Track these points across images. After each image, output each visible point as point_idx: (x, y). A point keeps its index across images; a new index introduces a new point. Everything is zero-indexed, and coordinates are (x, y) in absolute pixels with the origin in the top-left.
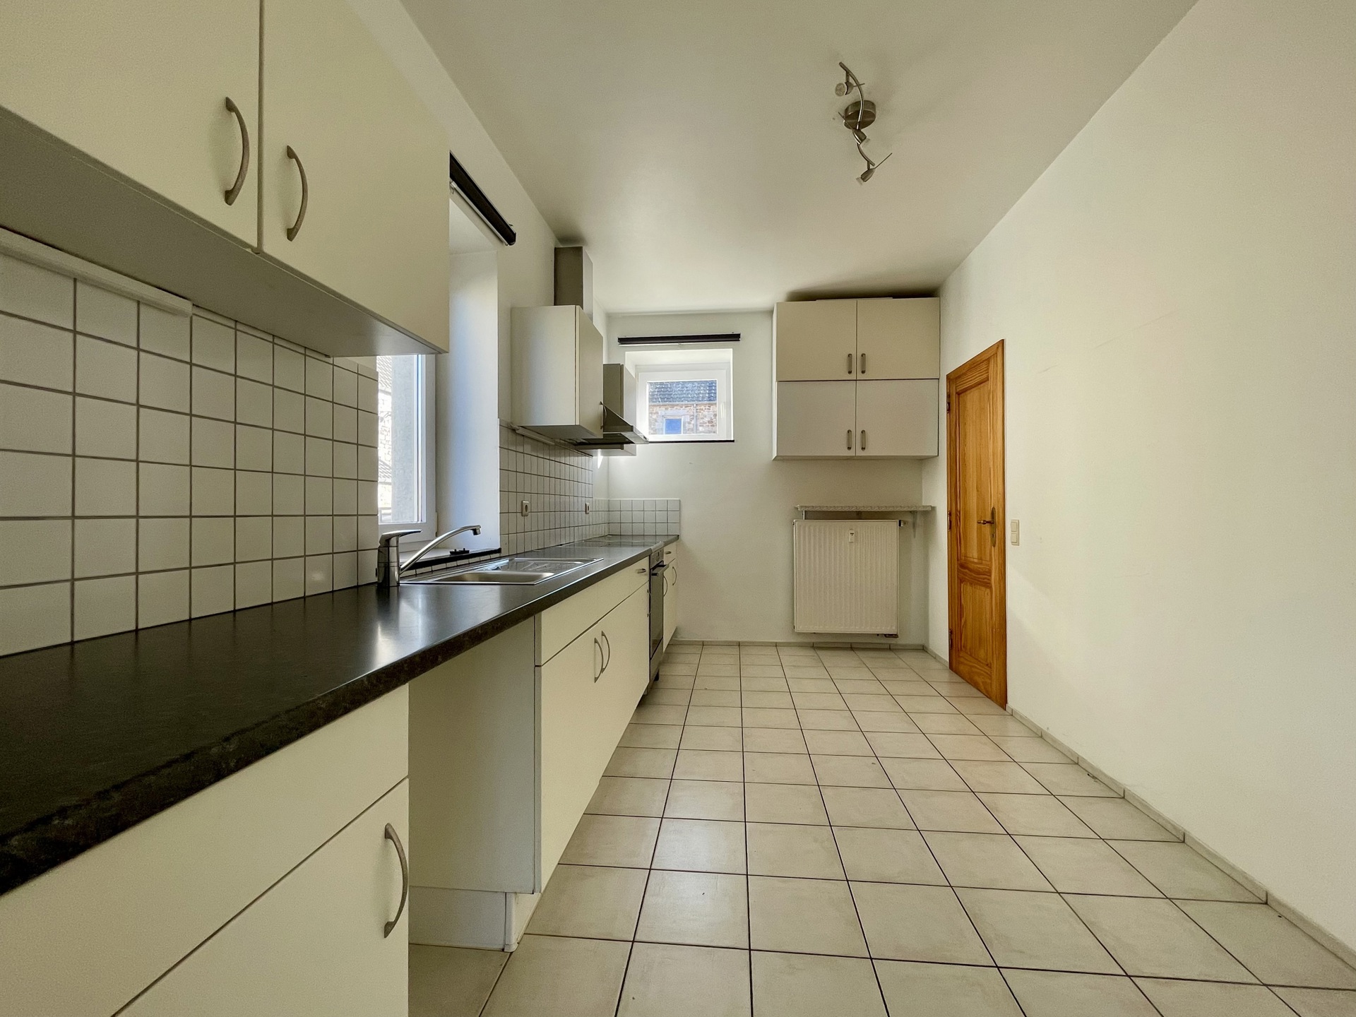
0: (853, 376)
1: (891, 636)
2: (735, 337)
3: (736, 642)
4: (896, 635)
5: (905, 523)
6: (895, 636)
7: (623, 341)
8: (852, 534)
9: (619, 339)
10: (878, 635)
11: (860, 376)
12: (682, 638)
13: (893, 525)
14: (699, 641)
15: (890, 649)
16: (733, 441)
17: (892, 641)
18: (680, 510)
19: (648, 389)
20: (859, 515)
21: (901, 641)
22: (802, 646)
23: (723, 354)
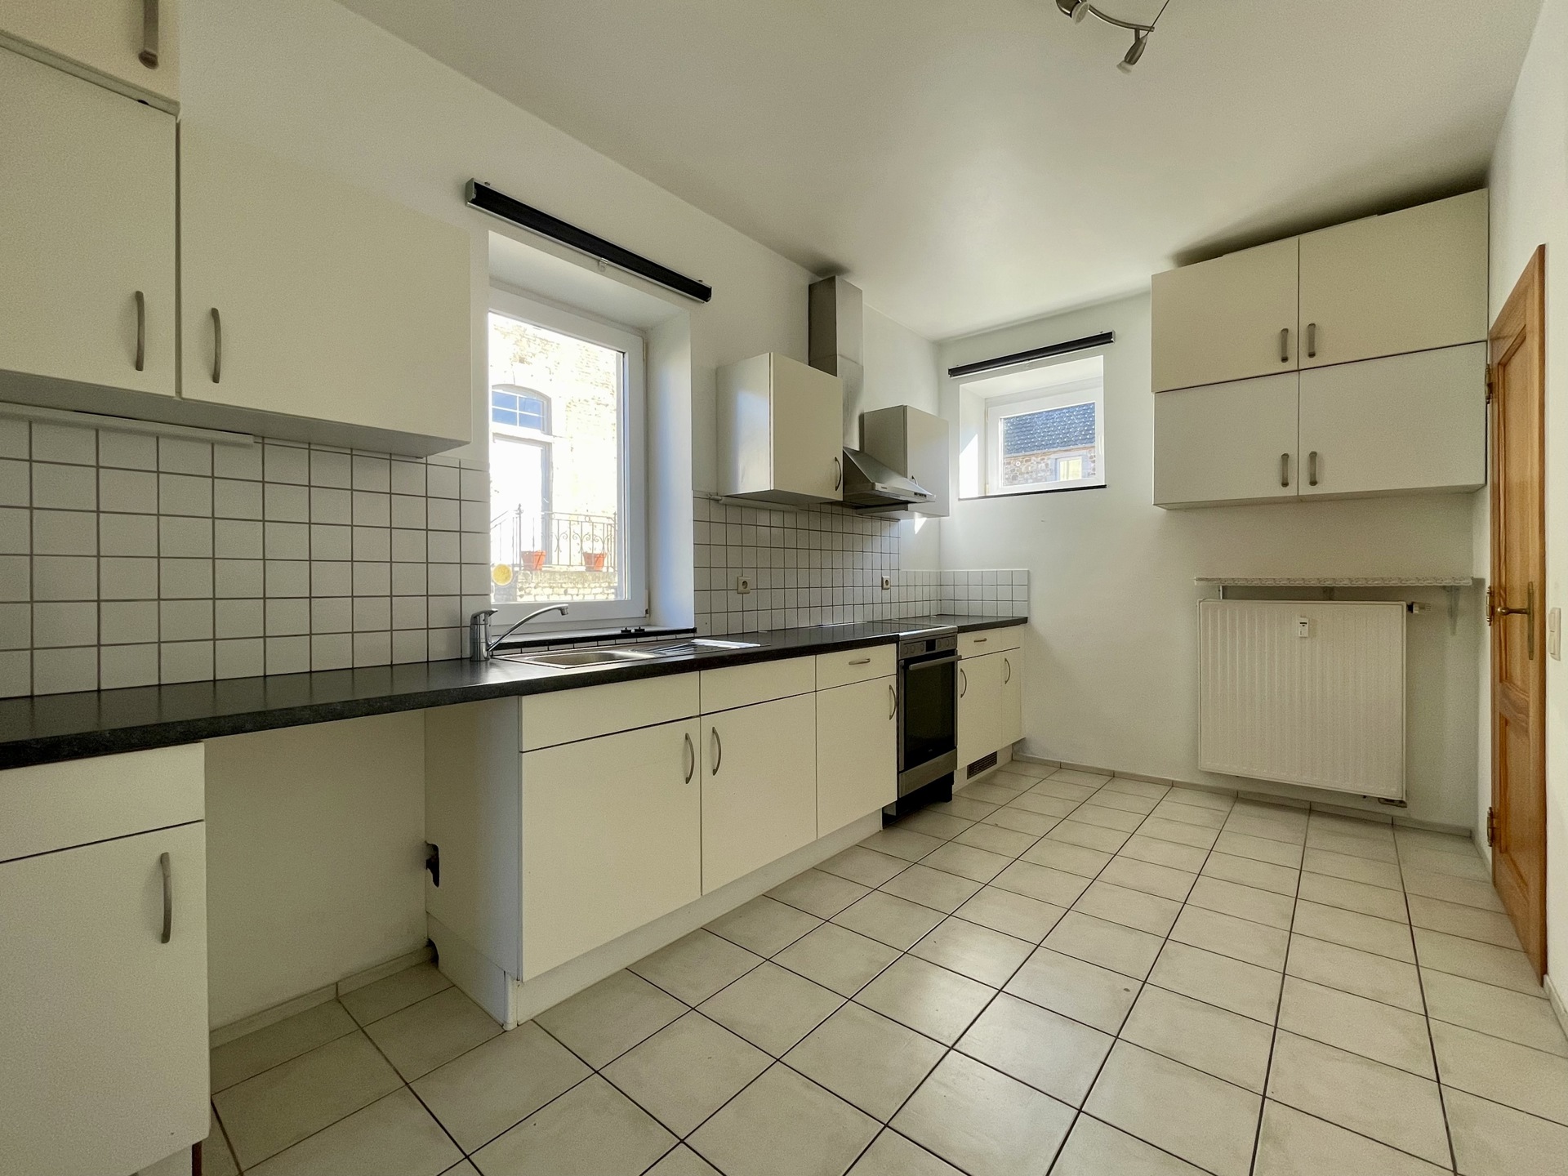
0: (1291, 365)
1: (1389, 802)
2: (1105, 338)
3: (1111, 771)
4: (1401, 802)
5: (1422, 608)
6: (1401, 804)
7: (954, 372)
8: (1304, 624)
9: (949, 370)
10: (1365, 797)
11: (1306, 362)
12: (1032, 753)
13: (1394, 612)
14: (1054, 762)
15: (1392, 825)
16: (1104, 487)
17: (1397, 812)
18: (1028, 585)
19: (1001, 427)
20: (1329, 594)
21: (1415, 812)
22: (1215, 792)
23: (1090, 366)
